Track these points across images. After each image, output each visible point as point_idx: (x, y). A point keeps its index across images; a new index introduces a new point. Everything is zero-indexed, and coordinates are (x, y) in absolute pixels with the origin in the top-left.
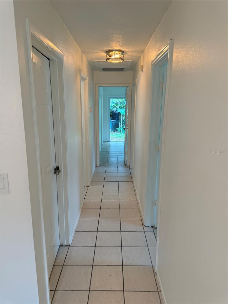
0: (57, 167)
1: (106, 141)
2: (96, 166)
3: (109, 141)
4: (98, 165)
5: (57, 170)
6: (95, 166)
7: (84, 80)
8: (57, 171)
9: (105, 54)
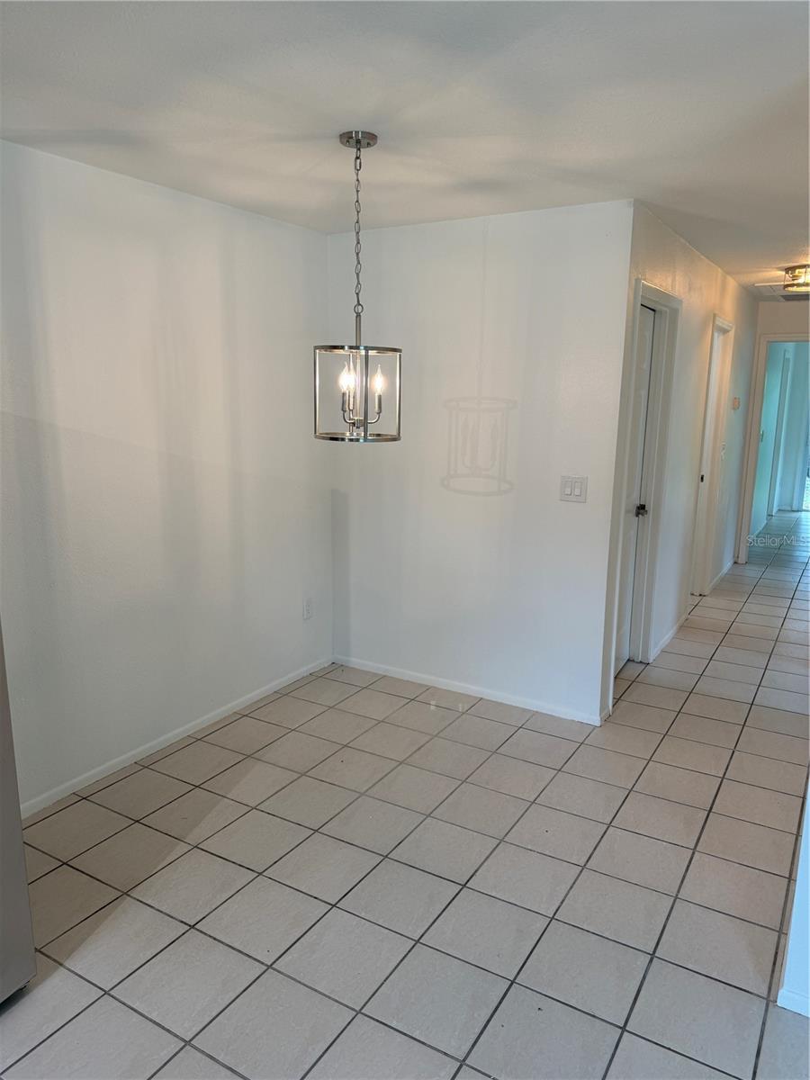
0: (641, 505)
1: (789, 509)
2: (735, 563)
3: (798, 511)
4: (742, 559)
5: (641, 509)
6: (732, 562)
7: (724, 331)
8: (642, 511)
9: (784, 273)
